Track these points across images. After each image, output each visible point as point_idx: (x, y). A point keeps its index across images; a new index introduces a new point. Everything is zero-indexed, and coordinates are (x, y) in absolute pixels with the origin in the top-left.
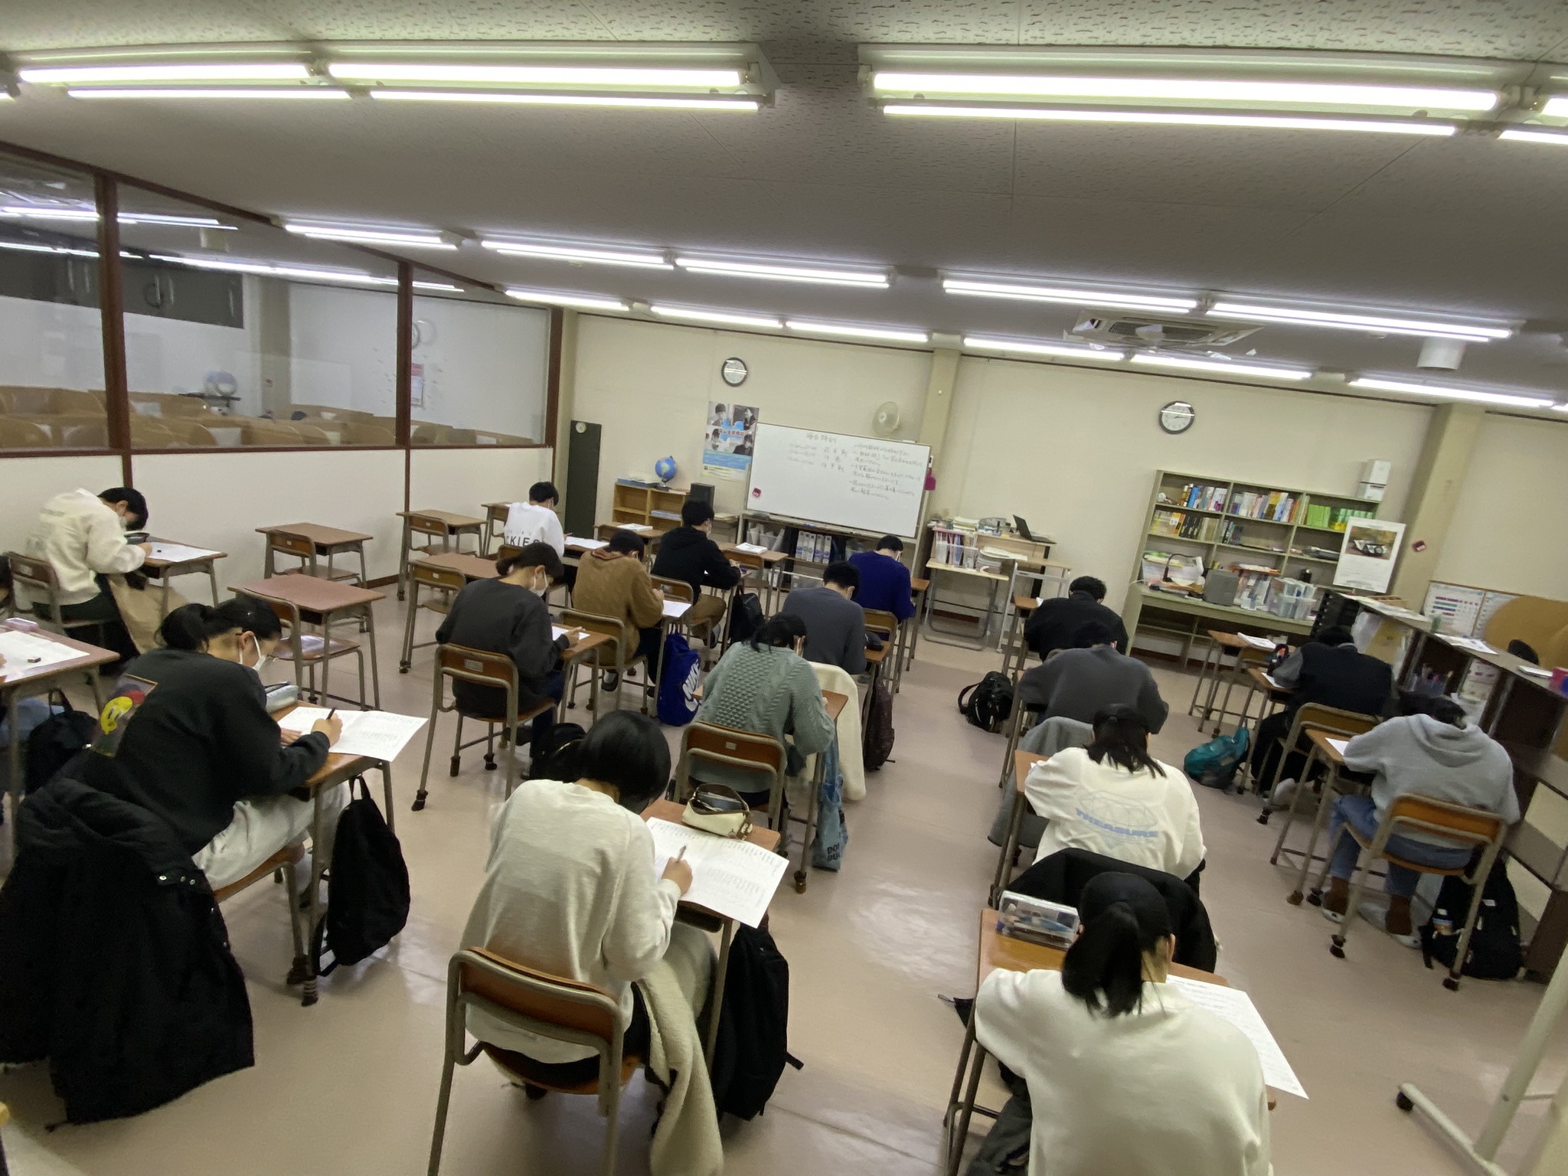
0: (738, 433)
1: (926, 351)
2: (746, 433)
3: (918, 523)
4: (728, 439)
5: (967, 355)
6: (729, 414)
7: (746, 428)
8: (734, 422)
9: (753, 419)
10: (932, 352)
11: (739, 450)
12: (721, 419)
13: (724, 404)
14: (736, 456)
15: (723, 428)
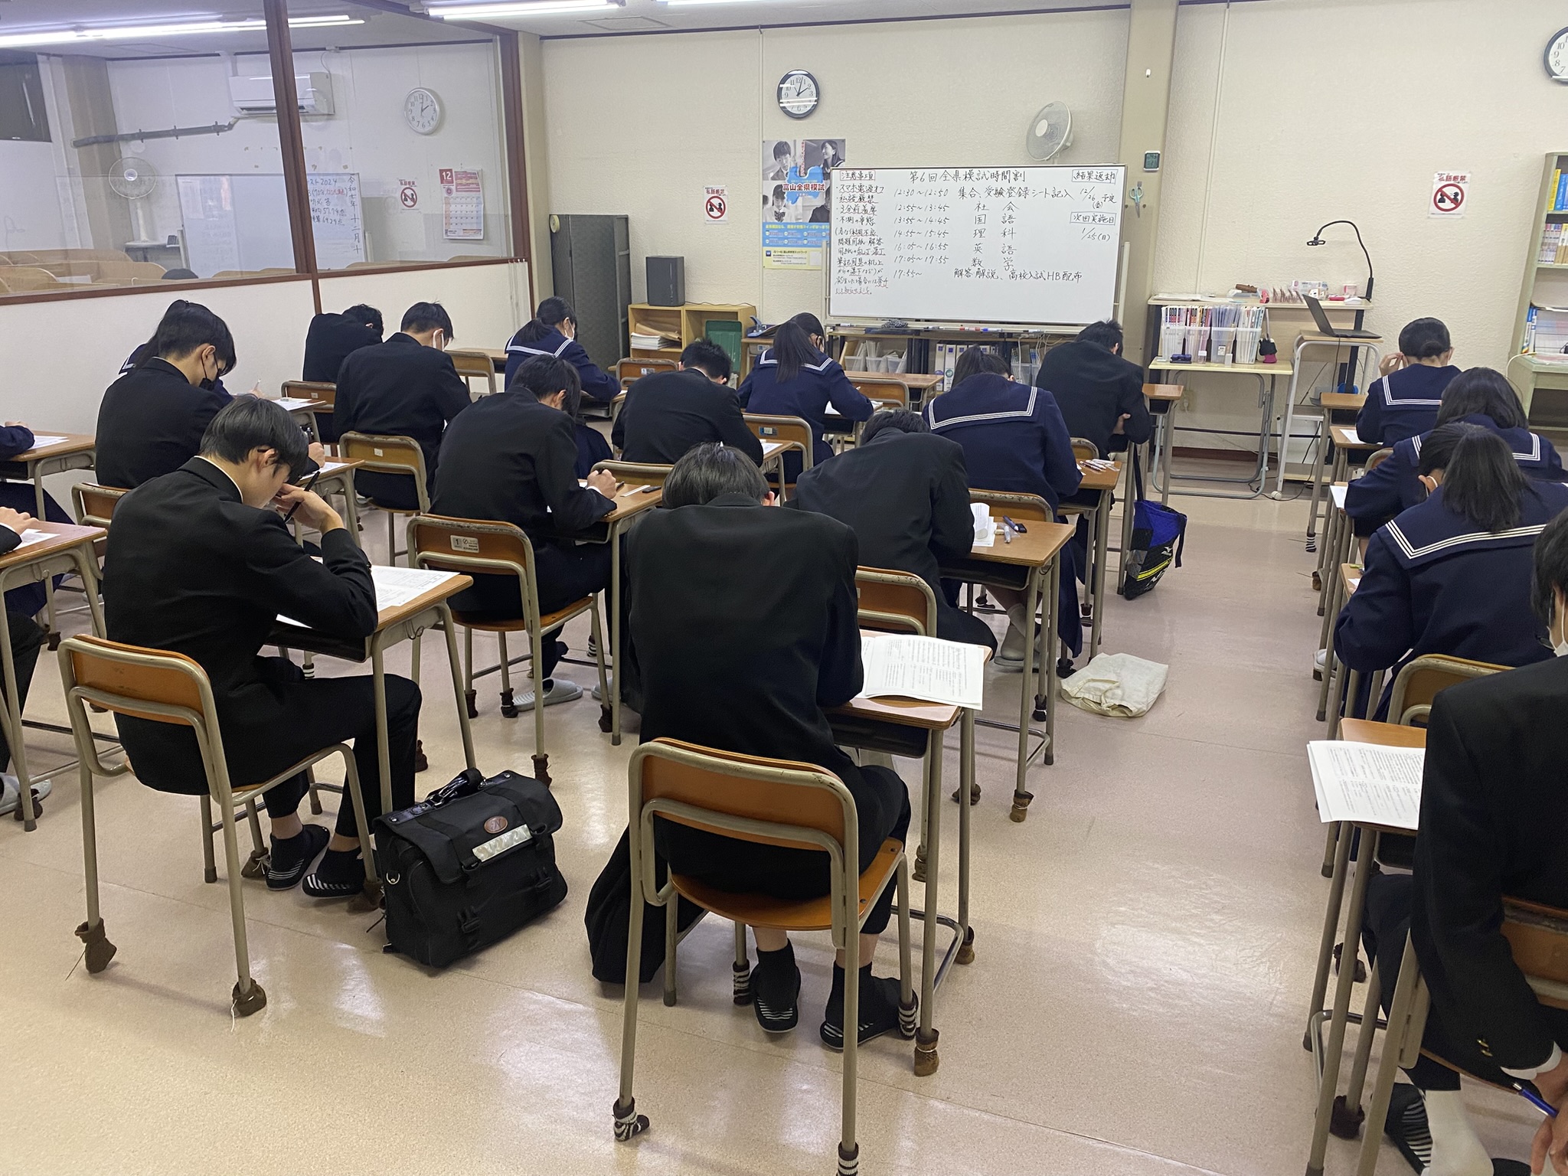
0: (814, 187)
1: (1119, 7)
2: (826, 185)
4: (800, 200)
6: (796, 157)
7: (826, 176)
8: (806, 170)
9: (837, 159)
10: (1128, 6)
11: (820, 215)
12: (784, 167)
13: (786, 143)
14: (815, 226)
15: (789, 181)
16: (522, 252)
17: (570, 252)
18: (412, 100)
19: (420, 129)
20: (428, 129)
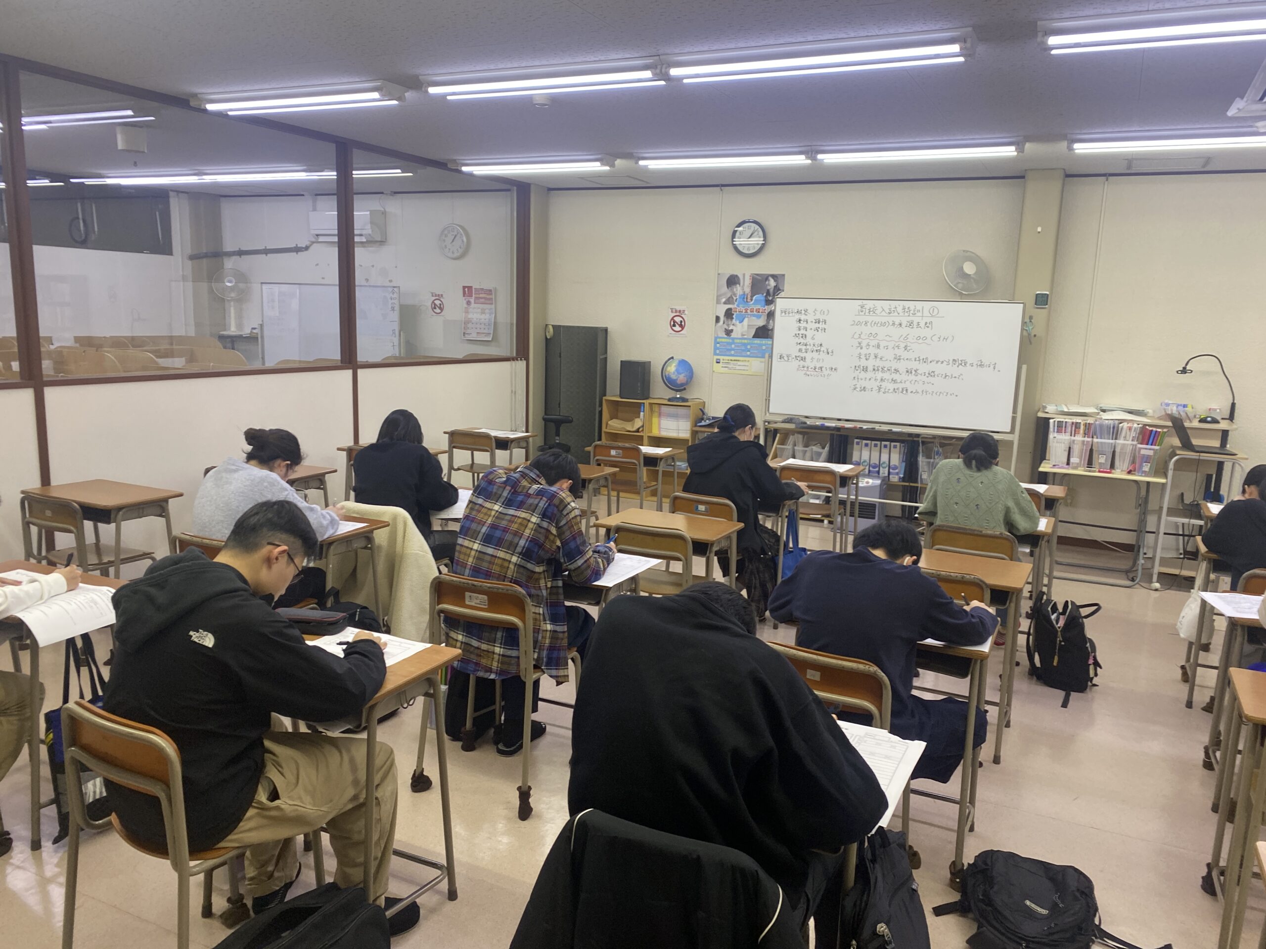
0: (758, 311)
1: (1014, 177)
2: (768, 309)
3: (1015, 411)
4: (746, 320)
5: (1072, 175)
6: (745, 286)
7: (768, 303)
8: (752, 297)
9: (777, 290)
10: (1023, 177)
11: (761, 332)
12: (735, 295)
13: (737, 276)
14: (757, 341)
15: (738, 306)
16: (522, 353)
17: (560, 354)
18: (446, 232)
19: (450, 255)
20: (456, 255)
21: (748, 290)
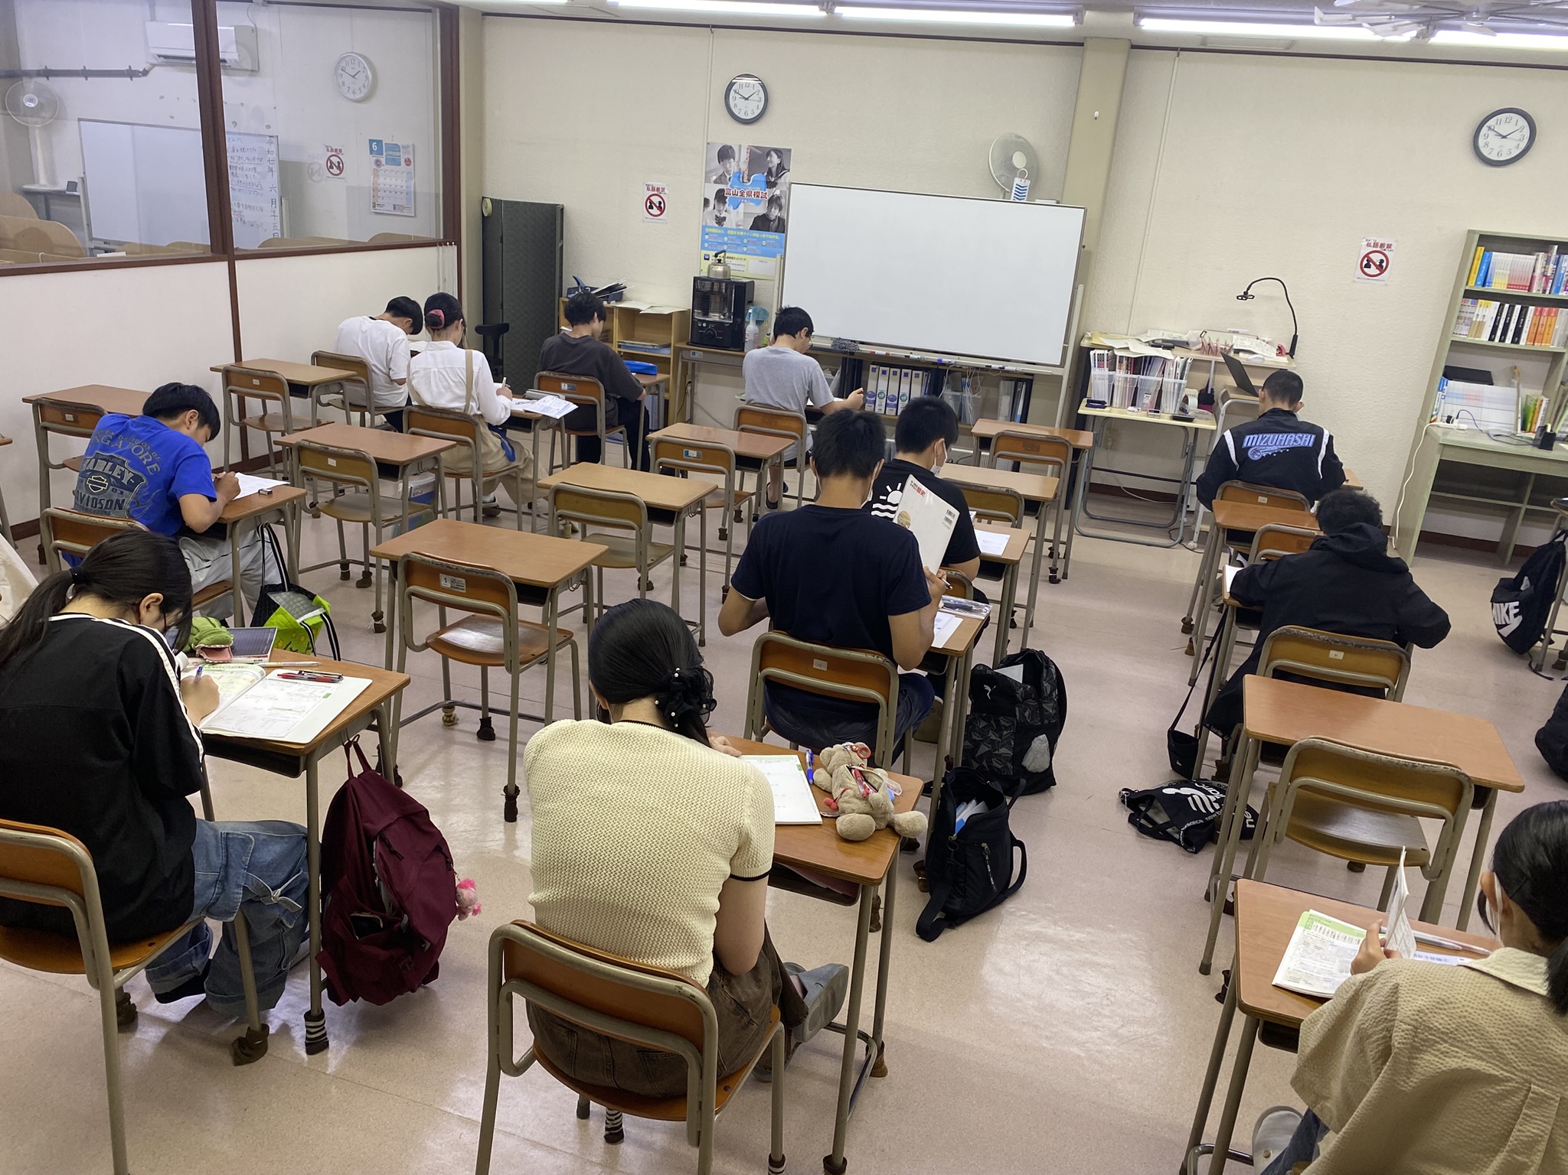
0: (757, 195)
1: (1072, 43)
2: (769, 193)
3: (1066, 341)
4: (742, 205)
5: (1141, 47)
6: (740, 162)
7: (771, 185)
8: (749, 176)
9: (782, 168)
10: (1082, 44)
11: (761, 223)
12: (728, 171)
13: (731, 147)
14: (756, 234)
15: (731, 186)
16: (451, 235)
17: (502, 238)
18: (343, 64)
19: (351, 96)
20: (358, 96)
21: (744, 167)
